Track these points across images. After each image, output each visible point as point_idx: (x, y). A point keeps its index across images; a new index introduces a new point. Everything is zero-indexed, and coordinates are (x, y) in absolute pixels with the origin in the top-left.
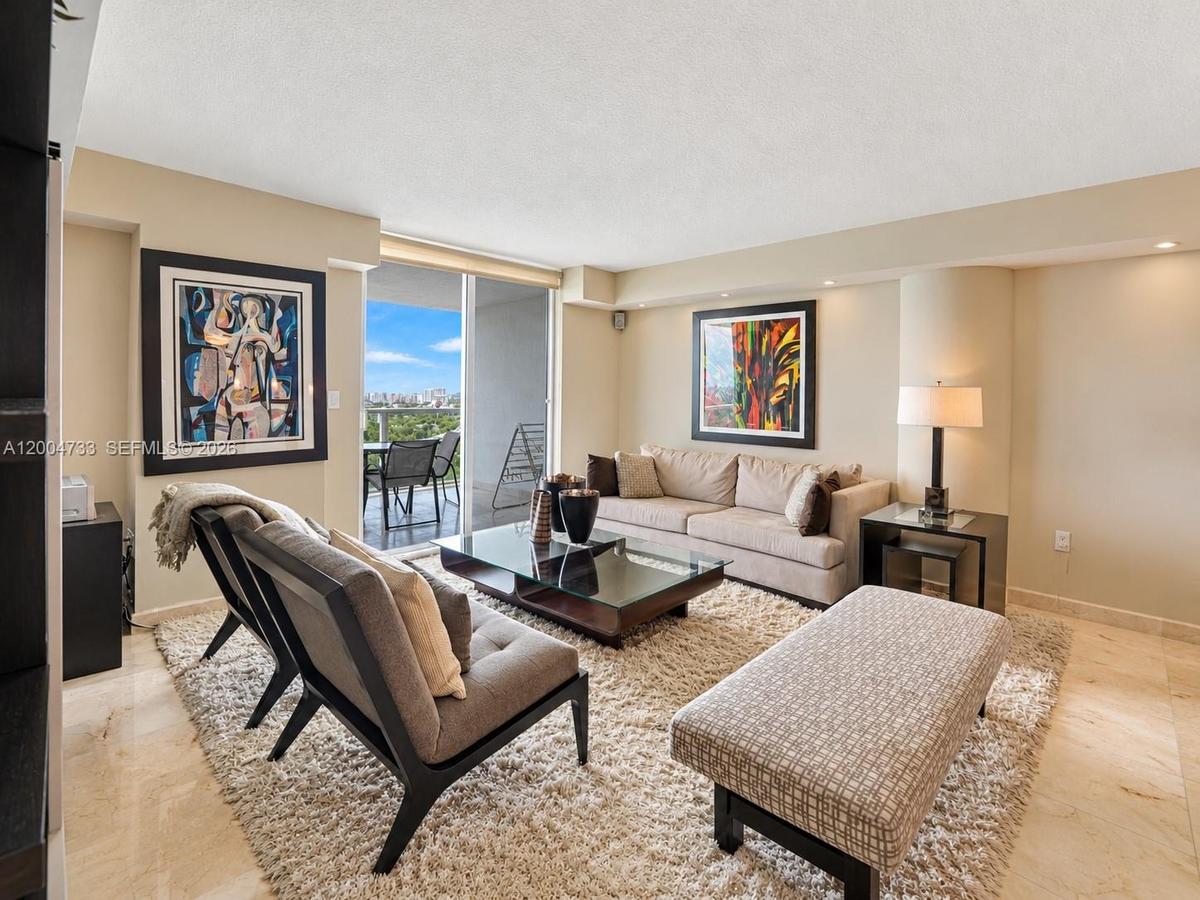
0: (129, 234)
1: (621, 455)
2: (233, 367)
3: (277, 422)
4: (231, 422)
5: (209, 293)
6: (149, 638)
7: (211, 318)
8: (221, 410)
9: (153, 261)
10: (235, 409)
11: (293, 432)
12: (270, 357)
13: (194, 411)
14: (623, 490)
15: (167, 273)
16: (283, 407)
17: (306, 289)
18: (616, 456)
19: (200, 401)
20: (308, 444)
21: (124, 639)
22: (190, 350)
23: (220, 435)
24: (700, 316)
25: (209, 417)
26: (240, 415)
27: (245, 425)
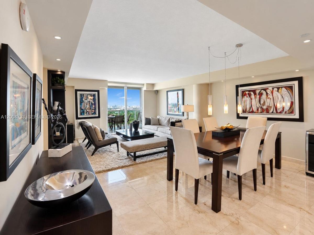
0: (73, 87)
1: (151, 117)
2: (87, 105)
3: (93, 112)
4: (87, 112)
5: (83, 94)
6: (77, 141)
7: (84, 98)
8: (85, 111)
9: (76, 91)
10: (87, 110)
11: (95, 114)
12: (92, 103)
13: (82, 111)
14: (151, 123)
15: (78, 92)
16: (94, 110)
17: (97, 93)
18: (151, 118)
19: (82, 109)
20: (97, 115)
21: (74, 141)
22: (81, 103)
23: (85, 114)
24: (167, 92)
25: (83, 112)
26: (88, 111)
27: (89, 113)
